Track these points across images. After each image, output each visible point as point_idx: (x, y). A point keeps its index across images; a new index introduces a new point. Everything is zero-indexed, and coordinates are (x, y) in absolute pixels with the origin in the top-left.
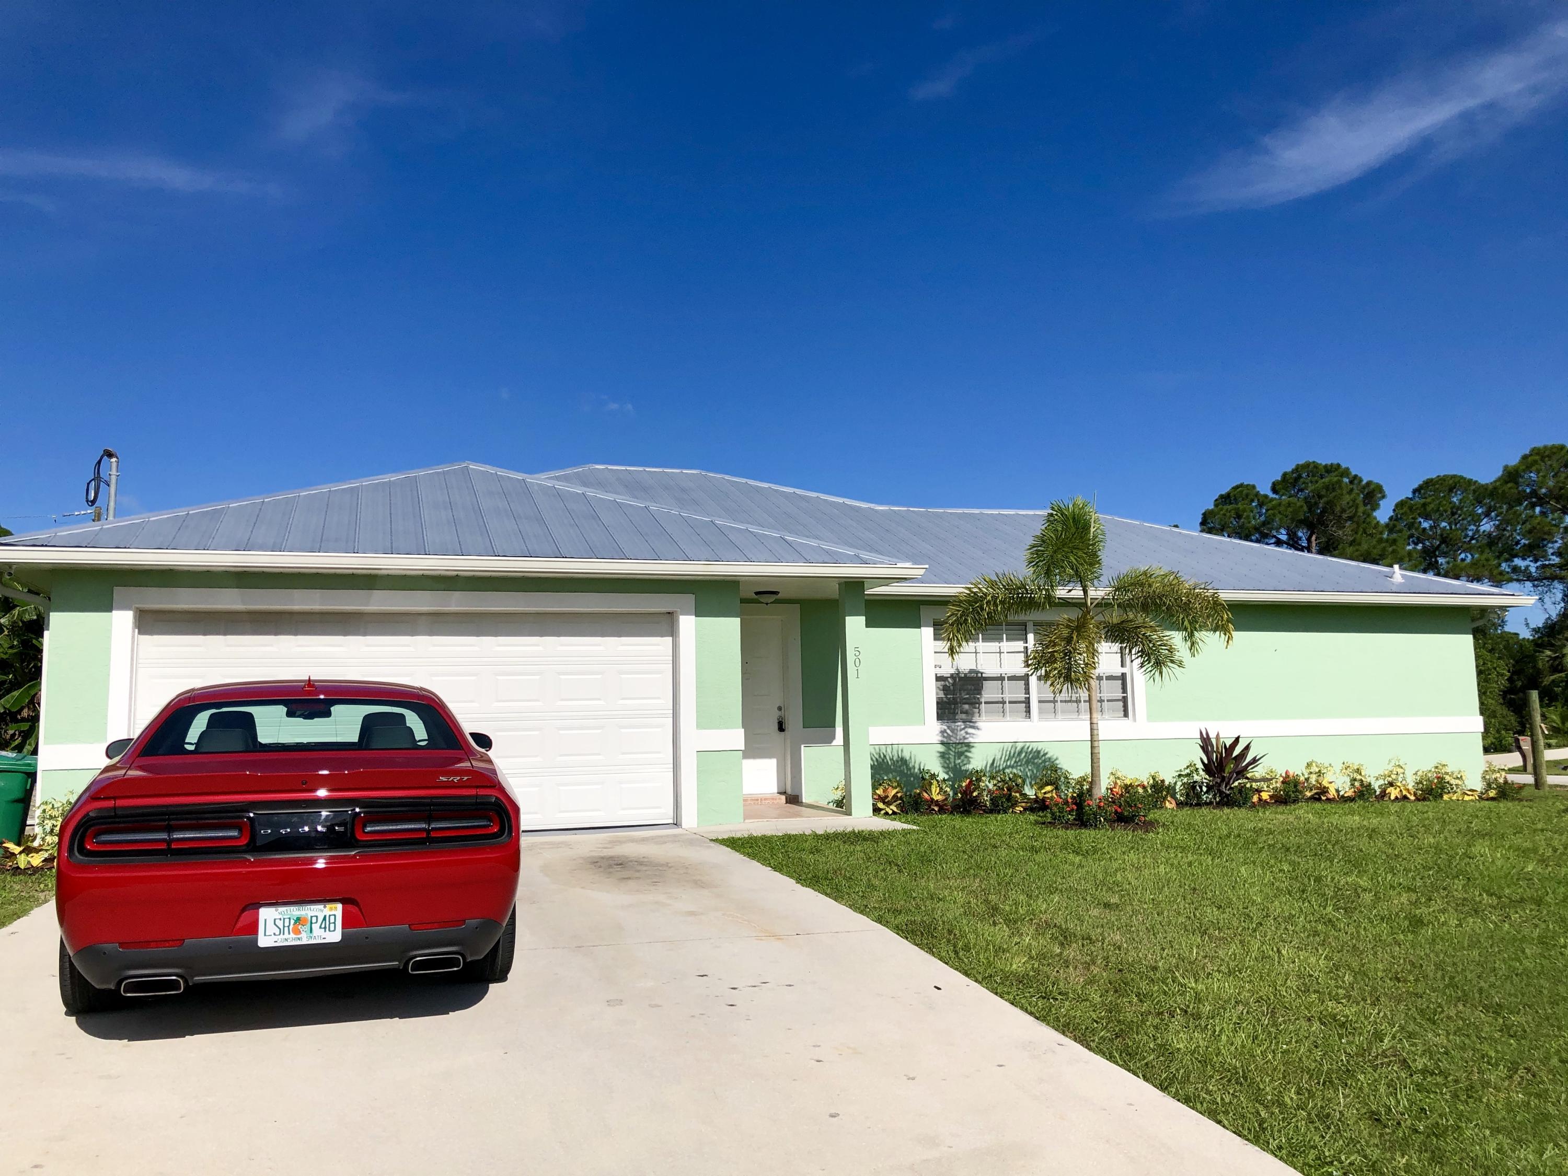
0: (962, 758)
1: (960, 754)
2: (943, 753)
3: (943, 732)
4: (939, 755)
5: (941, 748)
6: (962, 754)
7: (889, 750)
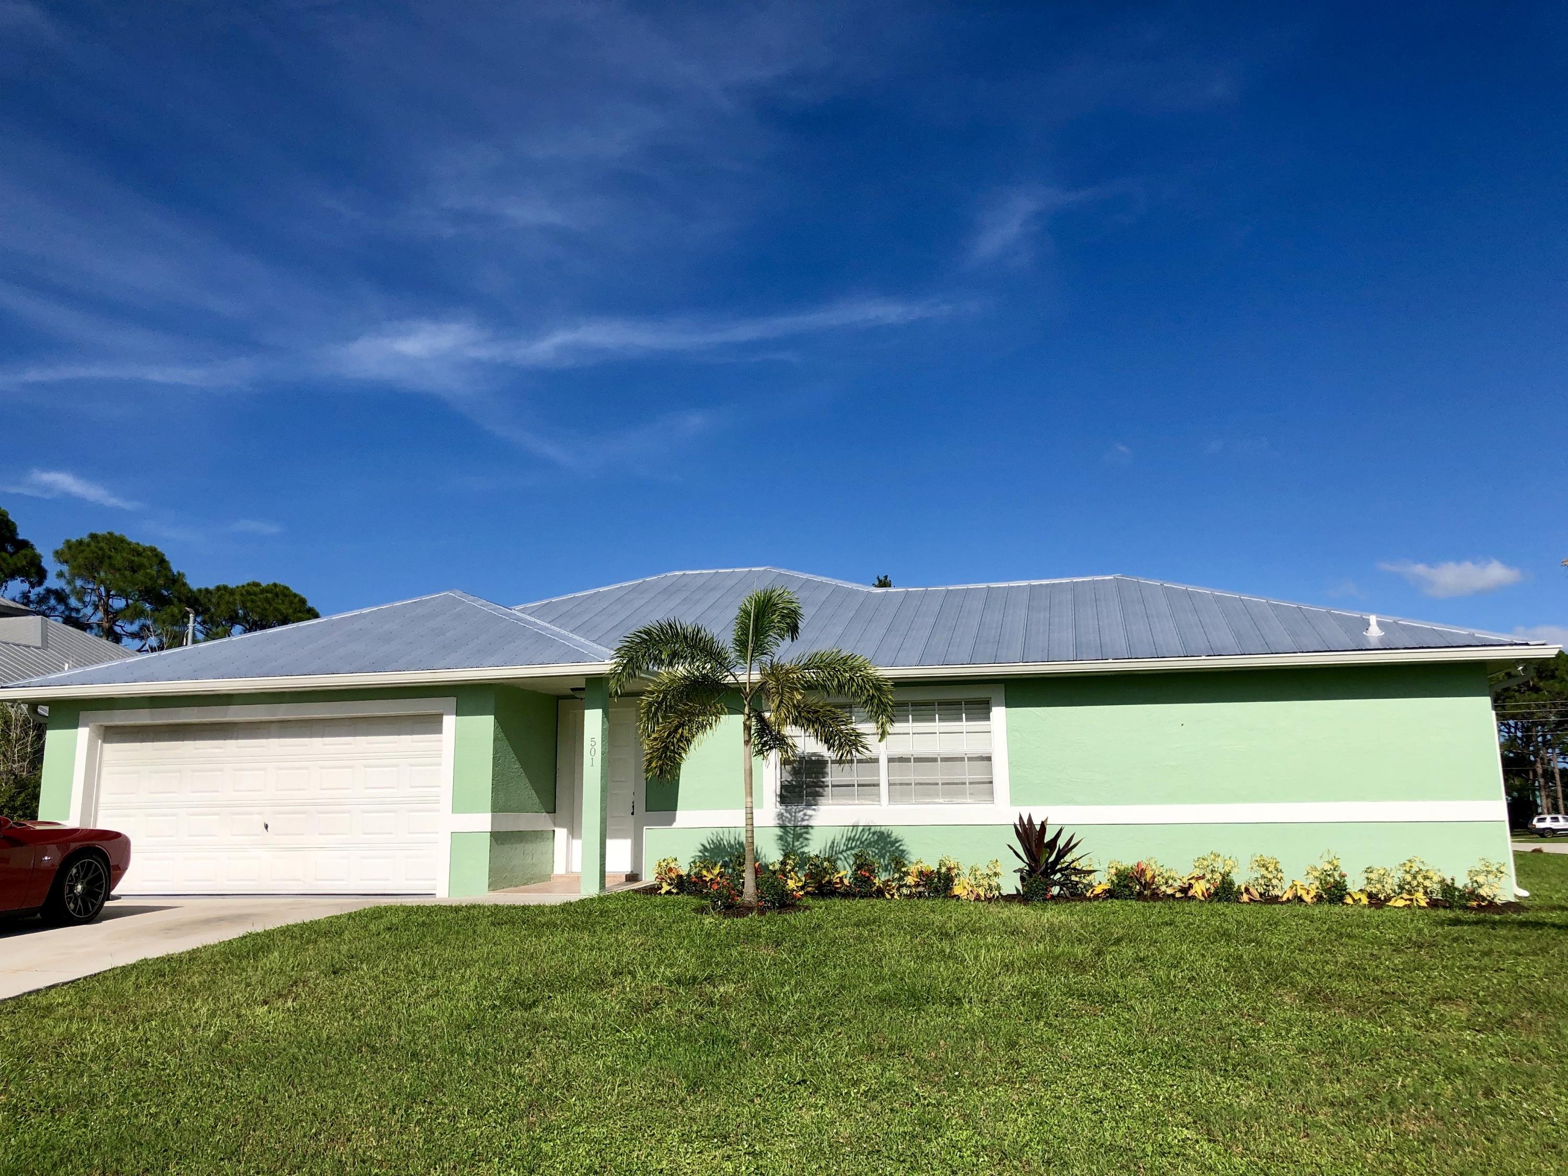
0: (801, 840)
1: (798, 837)
2: (781, 836)
3: (780, 816)
4: (776, 838)
5: (778, 832)
6: (801, 835)
7: (726, 834)
